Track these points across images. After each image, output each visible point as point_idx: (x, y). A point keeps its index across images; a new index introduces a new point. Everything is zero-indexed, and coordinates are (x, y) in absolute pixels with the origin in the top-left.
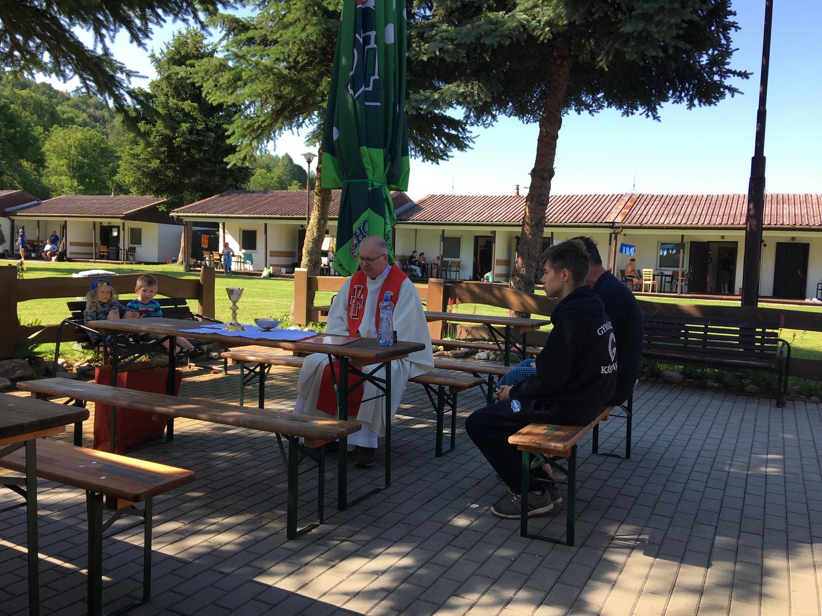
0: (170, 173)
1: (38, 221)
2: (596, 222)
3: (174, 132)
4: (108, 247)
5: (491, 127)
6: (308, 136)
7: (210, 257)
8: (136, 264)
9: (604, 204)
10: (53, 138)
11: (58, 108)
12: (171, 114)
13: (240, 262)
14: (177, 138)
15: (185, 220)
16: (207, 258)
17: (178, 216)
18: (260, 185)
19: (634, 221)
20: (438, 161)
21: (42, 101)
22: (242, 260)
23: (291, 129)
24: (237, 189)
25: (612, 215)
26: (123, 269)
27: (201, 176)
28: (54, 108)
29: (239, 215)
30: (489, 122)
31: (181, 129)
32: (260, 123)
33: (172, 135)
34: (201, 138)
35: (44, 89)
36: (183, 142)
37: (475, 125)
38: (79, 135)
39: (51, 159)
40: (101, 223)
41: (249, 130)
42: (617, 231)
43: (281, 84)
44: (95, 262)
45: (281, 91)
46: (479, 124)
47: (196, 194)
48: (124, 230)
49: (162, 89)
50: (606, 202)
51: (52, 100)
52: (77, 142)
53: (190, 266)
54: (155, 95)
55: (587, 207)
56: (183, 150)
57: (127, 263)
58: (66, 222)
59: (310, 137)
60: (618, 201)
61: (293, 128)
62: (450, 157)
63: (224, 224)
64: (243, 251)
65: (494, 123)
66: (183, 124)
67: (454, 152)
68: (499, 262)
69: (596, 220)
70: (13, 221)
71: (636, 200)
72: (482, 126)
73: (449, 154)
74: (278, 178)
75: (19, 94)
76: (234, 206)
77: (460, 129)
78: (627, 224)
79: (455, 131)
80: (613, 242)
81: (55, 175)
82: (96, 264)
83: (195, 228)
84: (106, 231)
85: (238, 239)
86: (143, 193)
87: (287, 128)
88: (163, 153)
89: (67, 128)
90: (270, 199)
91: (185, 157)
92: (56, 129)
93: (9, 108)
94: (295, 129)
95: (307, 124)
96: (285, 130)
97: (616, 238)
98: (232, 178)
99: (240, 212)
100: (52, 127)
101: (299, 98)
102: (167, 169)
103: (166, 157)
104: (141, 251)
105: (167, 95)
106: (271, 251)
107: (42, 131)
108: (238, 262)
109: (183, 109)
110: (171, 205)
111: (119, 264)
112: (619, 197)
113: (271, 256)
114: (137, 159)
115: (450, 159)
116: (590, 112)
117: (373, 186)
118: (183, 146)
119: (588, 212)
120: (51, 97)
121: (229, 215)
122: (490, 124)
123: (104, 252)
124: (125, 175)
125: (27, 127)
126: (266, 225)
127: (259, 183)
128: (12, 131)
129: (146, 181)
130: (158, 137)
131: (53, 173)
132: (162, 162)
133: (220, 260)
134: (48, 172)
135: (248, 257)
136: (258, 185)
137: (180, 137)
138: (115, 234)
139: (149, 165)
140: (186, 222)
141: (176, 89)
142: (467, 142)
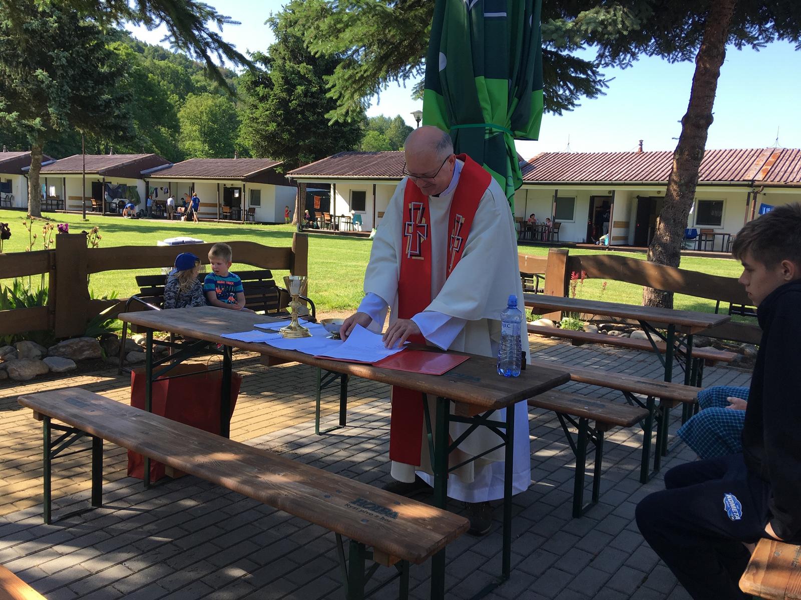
0: (286, 136)
1: (170, 183)
2: (732, 180)
3: (290, 96)
4: (231, 208)
5: (629, 67)
6: (416, 88)
7: (321, 218)
8: (255, 224)
9: (742, 160)
10: (188, 106)
11: (192, 78)
12: (287, 77)
13: (350, 223)
14: (292, 100)
15: (299, 181)
16: (319, 219)
17: (293, 178)
18: (373, 147)
19: (778, 178)
20: (560, 111)
21: (178, 71)
22: (351, 221)
23: (397, 80)
24: (348, 150)
25: (752, 172)
26: (242, 229)
27: (315, 138)
28: (189, 77)
29: (349, 177)
30: (627, 61)
31: (296, 91)
32: (362, 73)
33: (288, 98)
34: (315, 100)
35: (181, 59)
36: (299, 105)
37: (610, 66)
38: (210, 102)
39: (185, 125)
40: (225, 185)
41: (350, 81)
42: (757, 189)
43: (386, 26)
44: (219, 222)
45: (385, 35)
46: (615, 65)
47: (310, 155)
48: (244, 191)
49: (280, 53)
50: (744, 157)
51: (188, 70)
52: (208, 109)
53: (303, 227)
54: (273, 58)
55: (722, 163)
56: (298, 113)
57: (247, 223)
58: (193, 184)
59: (418, 89)
60: (758, 157)
61: (399, 79)
62: (577, 105)
63: (334, 185)
64: (353, 212)
65: (634, 63)
66: (299, 88)
67: (583, 99)
68: (617, 224)
69: (732, 178)
70: (147, 183)
71: (779, 156)
72: (619, 67)
73: (576, 102)
74: (390, 140)
75: (158, 65)
76: (344, 168)
77: (589, 72)
78: (769, 182)
79: (583, 74)
80: (752, 202)
81: (189, 140)
82: (220, 224)
83: (308, 190)
84: (228, 192)
85: (348, 200)
86: (262, 156)
87: (392, 78)
88: (280, 116)
89: (200, 95)
90: (379, 160)
91: (300, 119)
92: (190, 97)
93: (148, 77)
94: (401, 80)
95: (415, 74)
96: (390, 81)
97: (755, 198)
98: (344, 140)
99: (351, 173)
100: (187, 96)
101: (406, 43)
102: (283, 131)
103: (283, 120)
104: (260, 212)
105: (284, 58)
106: (379, 212)
107: (177, 99)
108: (347, 223)
109: (299, 72)
110: (287, 167)
111: (240, 223)
112: (759, 152)
113: (379, 217)
114: (256, 123)
115: (576, 109)
116: (754, 46)
117: (491, 132)
118: (299, 109)
119: (723, 168)
120: (186, 67)
121: (339, 176)
122: (629, 64)
123: (227, 213)
124: (245, 137)
125: (163, 95)
126: (375, 186)
127: (372, 145)
128: (151, 98)
129: (264, 144)
130: (275, 101)
131: (187, 138)
132: (278, 125)
133: (330, 220)
134: (183, 137)
135: (357, 218)
136: (371, 147)
137: (296, 100)
138: (237, 195)
139: (267, 128)
140: (300, 183)
141: (292, 51)
142: (599, 87)
